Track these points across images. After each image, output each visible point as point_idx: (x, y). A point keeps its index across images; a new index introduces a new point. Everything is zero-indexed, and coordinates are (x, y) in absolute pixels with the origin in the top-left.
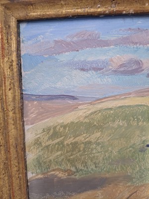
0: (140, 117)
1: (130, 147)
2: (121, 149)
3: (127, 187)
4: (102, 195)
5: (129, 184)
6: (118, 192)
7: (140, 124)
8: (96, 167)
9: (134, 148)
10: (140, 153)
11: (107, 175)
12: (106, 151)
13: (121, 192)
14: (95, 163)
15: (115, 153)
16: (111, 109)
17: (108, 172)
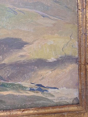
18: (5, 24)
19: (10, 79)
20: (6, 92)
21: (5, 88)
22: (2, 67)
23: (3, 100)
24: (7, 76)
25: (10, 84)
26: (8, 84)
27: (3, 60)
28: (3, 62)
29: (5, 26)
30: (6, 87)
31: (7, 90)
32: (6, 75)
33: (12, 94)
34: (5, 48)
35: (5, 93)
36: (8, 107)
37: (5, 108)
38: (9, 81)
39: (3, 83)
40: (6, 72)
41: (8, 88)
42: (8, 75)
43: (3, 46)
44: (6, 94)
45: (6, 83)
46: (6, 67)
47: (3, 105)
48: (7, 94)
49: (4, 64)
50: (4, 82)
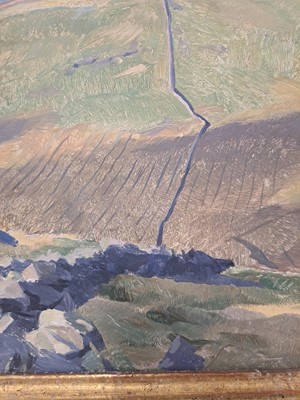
0: (61, 24)
1: (52, 69)
2: (41, 73)
3: (54, 131)
4: (21, 147)
5: (57, 126)
6: (43, 140)
7: (62, 34)
8: (8, 104)
9: (57, 70)
10: (66, 77)
11: (25, 116)
12: (20, 78)
13: (47, 140)
14: (6, 98)
15: (32, 80)
16: (22, 16)
17: (26, 110)
18: (292, 63)
19: (292, 262)
20: (274, 306)
21: (269, 292)
22: (267, 216)
23: (261, 334)
24: (281, 252)
25: (290, 279)
26: (282, 279)
27: (274, 192)
28: (273, 201)
29: (291, 73)
30: (275, 289)
31: (277, 301)
32: (277, 246)
33: (293, 316)
34: (284, 152)
35: (268, 311)
36: (274, 362)
37: (266, 362)
38: (289, 270)
39: (264, 275)
40: (279, 236)
41: (283, 293)
42: (287, 248)
43: (279, 143)
44: (273, 315)
45: (276, 276)
46: (281, 217)
47: (261, 352)
48: (276, 313)
49: (277, 207)
50: (269, 270)
